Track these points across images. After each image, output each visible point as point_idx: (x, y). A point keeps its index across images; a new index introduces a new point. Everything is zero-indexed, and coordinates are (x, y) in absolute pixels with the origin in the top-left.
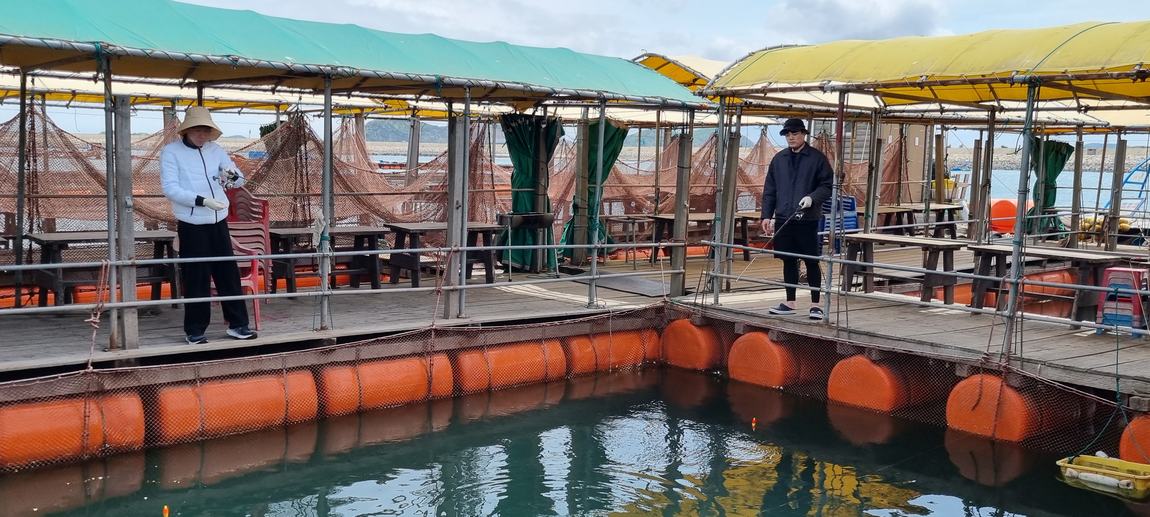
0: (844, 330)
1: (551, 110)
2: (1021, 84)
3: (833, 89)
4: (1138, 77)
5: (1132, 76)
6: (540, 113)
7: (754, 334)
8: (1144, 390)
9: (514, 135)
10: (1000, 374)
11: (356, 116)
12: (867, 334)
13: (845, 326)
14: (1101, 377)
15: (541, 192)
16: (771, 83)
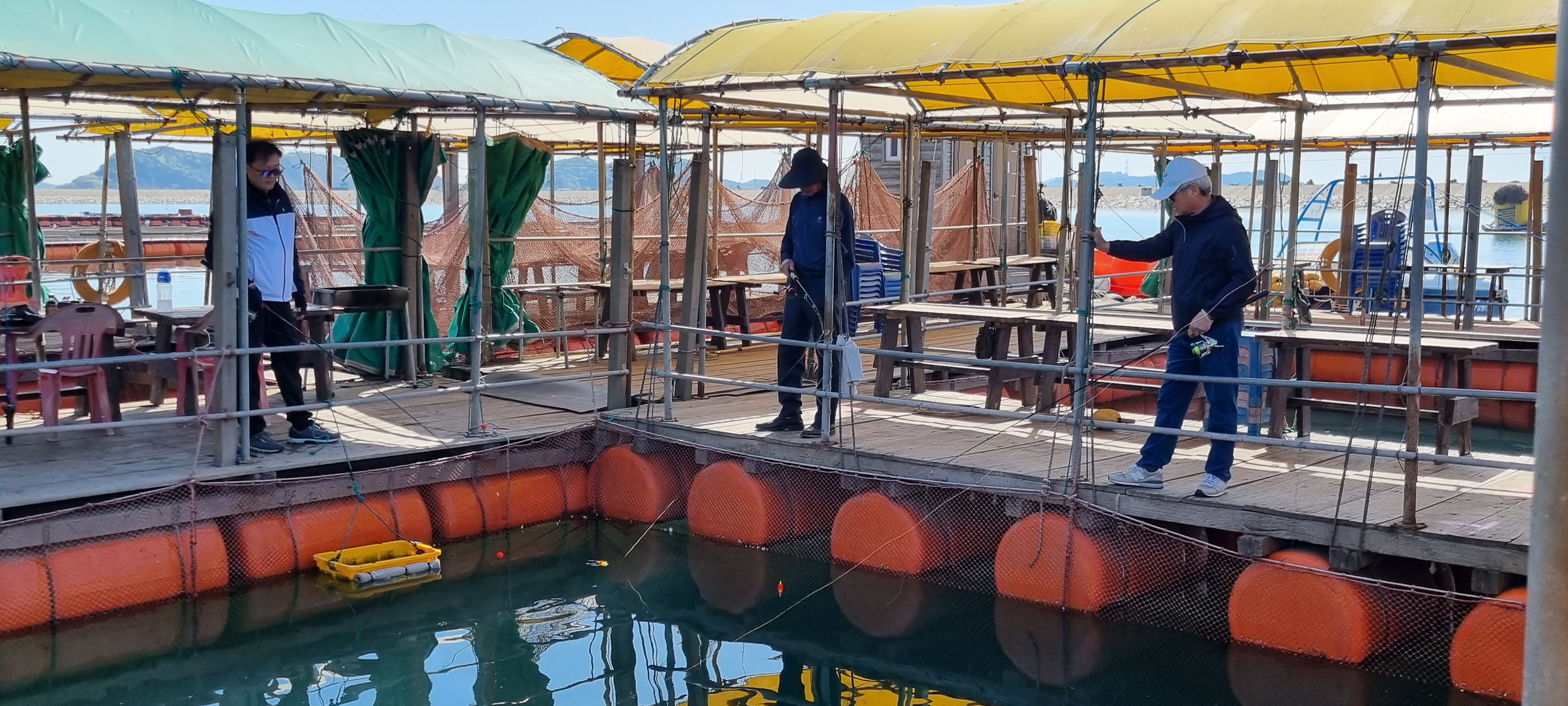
0: (850, 452)
1: (422, 122)
2: (1077, 75)
3: (819, 85)
4: (1231, 63)
5: (1224, 61)
6: (405, 127)
7: (722, 465)
8: (1257, 526)
9: (361, 163)
10: (1067, 511)
11: (117, 136)
12: (882, 457)
13: (851, 446)
14: (1200, 508)
15: (411, 251)
16: (730, 76)
